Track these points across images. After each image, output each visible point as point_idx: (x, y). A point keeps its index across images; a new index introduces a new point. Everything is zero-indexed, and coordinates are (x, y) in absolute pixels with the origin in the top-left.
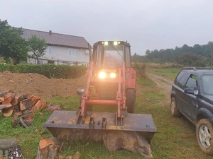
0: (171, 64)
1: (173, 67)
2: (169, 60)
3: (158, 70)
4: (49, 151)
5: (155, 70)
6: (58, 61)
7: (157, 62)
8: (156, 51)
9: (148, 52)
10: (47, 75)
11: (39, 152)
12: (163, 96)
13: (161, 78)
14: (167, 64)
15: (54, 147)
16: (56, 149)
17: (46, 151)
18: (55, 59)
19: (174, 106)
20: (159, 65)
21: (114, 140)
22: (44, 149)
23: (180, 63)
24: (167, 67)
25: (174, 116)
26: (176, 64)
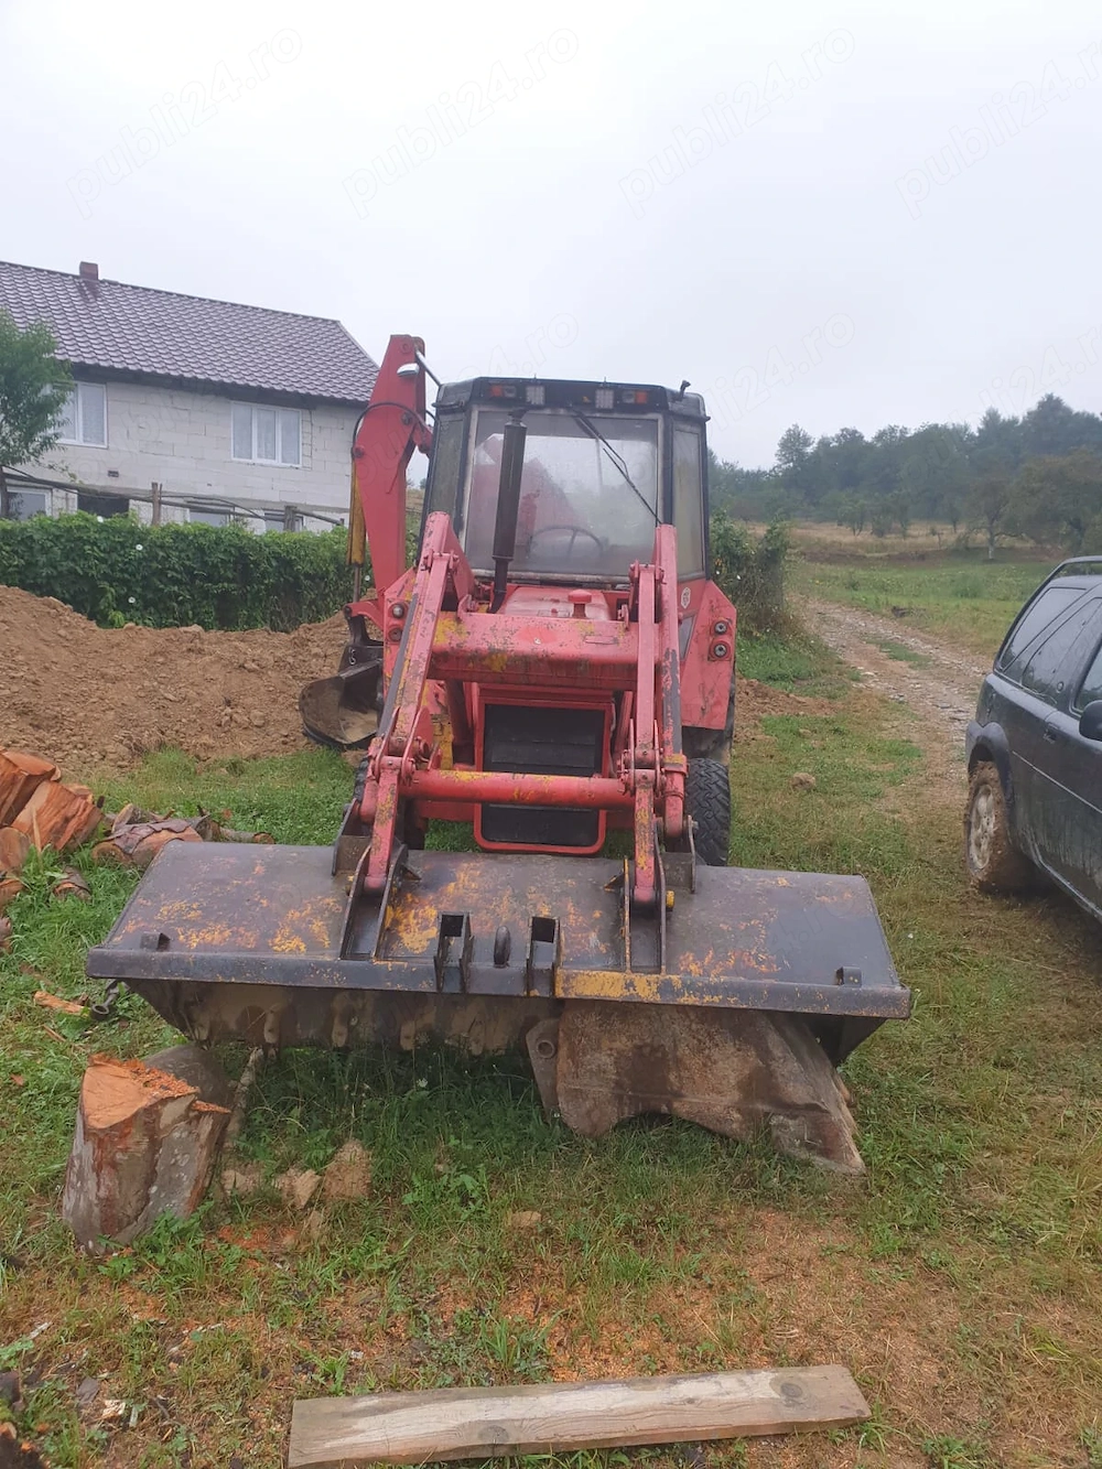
0: (948, 535)
1: (964, 552)
2: (934, 507)
3: (860, 573)
4: (155, 1144)
5: (841, 571)
6: (155, 497)
7: (855, 521)
8: (851, 439)
9: (793, 443)
10: (88, 600)
11: (82, 1149)
12: (901, 751)
13: (887, 629)
14: (919, 534)
15: (192, 1117)
16: (206, 1126)
17: (138, 1142)
18: (135, 479)
19: (990, 825)
20: (865, 536)
21: (604, 1059)
22: (122, 1129)
23: (1012, 528)
24: (922, 557)
25: (985, 888)
26: (981, 537)
